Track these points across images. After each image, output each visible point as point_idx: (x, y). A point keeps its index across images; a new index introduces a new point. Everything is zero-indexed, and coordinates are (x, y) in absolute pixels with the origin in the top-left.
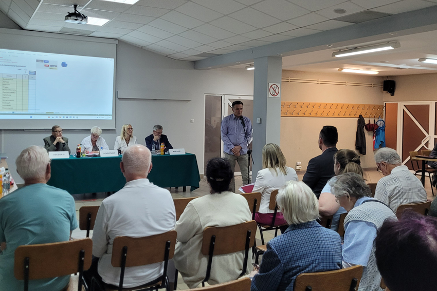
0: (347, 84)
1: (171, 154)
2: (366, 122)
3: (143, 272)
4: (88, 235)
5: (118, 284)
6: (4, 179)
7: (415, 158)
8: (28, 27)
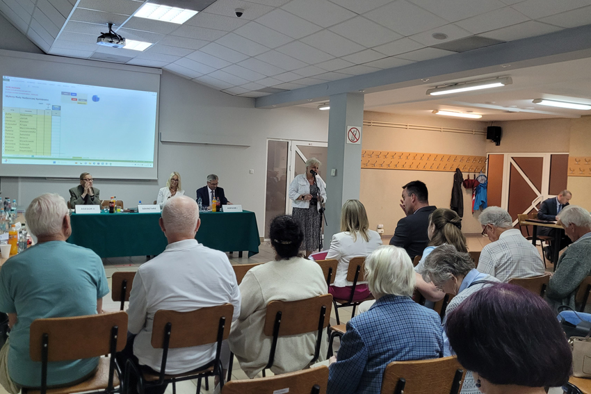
0: (442, 130)
1: (224, 211)
2: (465, 177)
3: (191, 355)
4: (122, 308)
5: (159, 369)
6: (19, 236)
7: (525, 222)
8: (51, 52)
